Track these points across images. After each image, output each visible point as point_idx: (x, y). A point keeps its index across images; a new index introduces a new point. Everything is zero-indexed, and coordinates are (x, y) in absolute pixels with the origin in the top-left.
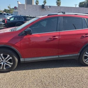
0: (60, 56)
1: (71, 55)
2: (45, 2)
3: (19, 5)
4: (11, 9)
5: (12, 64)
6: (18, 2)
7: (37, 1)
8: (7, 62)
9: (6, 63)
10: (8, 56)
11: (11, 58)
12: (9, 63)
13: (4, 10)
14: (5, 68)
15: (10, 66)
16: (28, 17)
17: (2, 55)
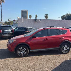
0: (50, 49)
1: (55, 48)
2: (36, 16)
3: (18, 19)
4: (11, 21)
5: (26, 52)
6: (18, 17)
9: (23, 52)
10: (25, 48)
11: (26, 49)
12: (25, 52)
13: (5, 22)
14: (22, 55)
15: (25, 54)
17: (22, 48)
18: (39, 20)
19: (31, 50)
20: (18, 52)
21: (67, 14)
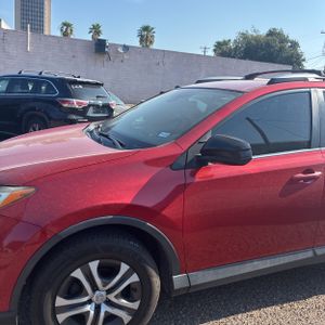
0: (320, 251)
2: (96, 31)
7: (65, 24)
8: (115, 301)
11: (135, 277)
15: (127, 319)
16: (75, 82)
17: (94, 266)
18: (120, 50)
19: (179, 280)
20: (55, 311)
21: (244, 36)
